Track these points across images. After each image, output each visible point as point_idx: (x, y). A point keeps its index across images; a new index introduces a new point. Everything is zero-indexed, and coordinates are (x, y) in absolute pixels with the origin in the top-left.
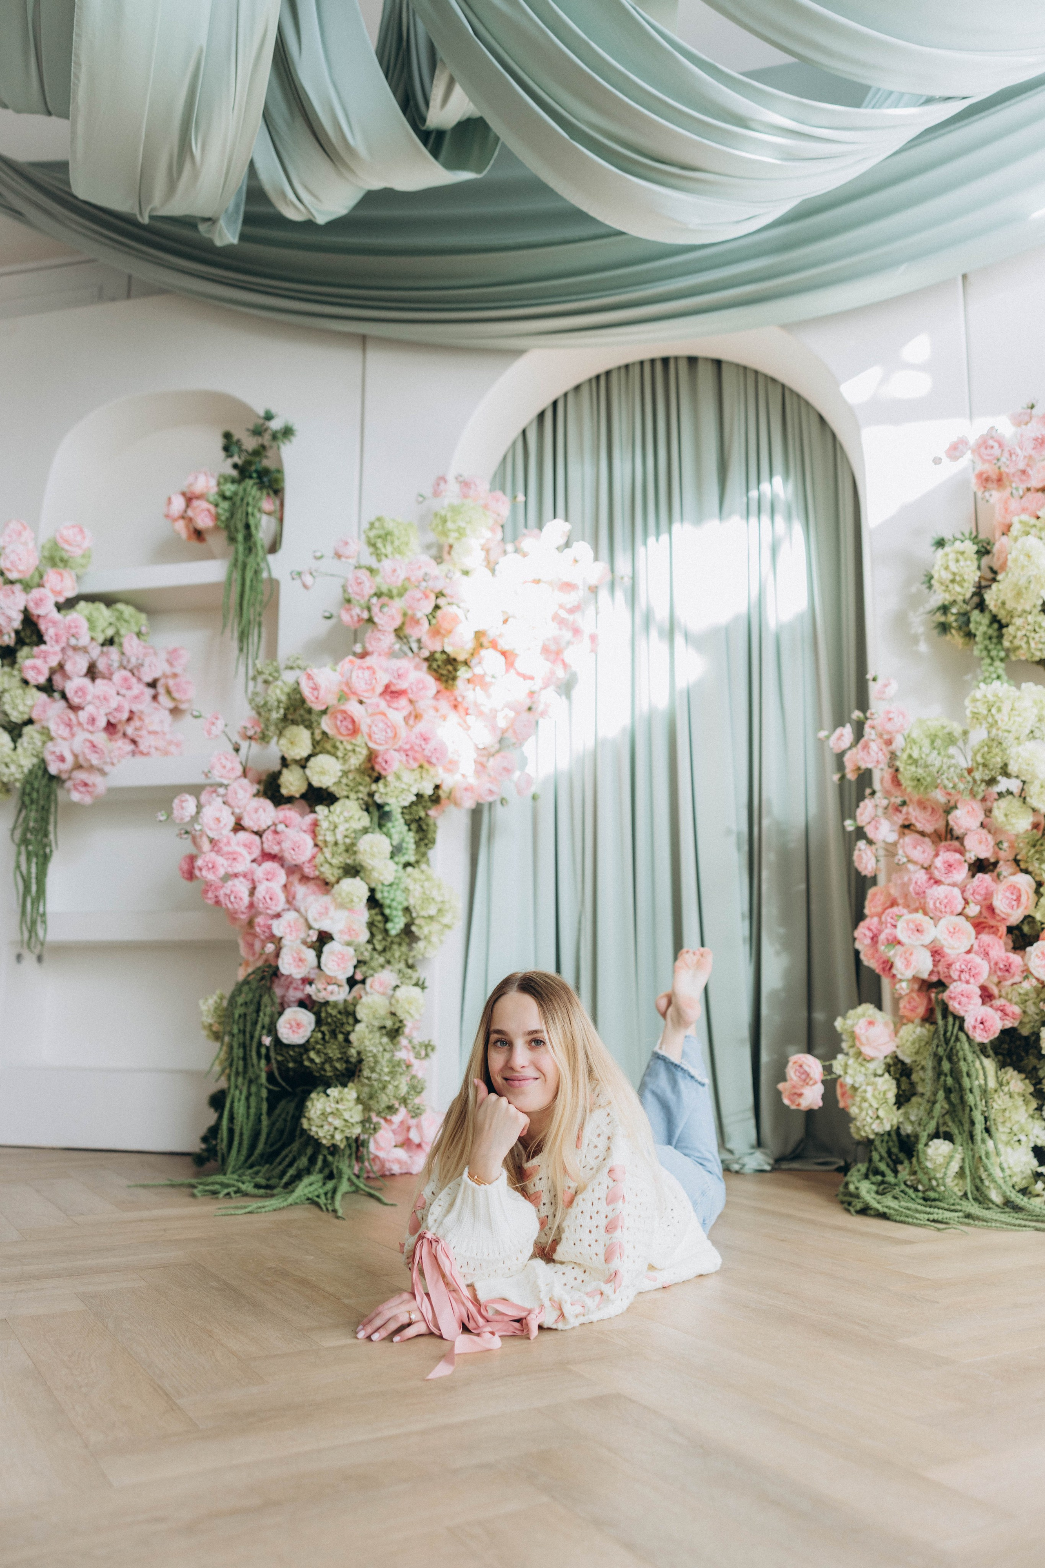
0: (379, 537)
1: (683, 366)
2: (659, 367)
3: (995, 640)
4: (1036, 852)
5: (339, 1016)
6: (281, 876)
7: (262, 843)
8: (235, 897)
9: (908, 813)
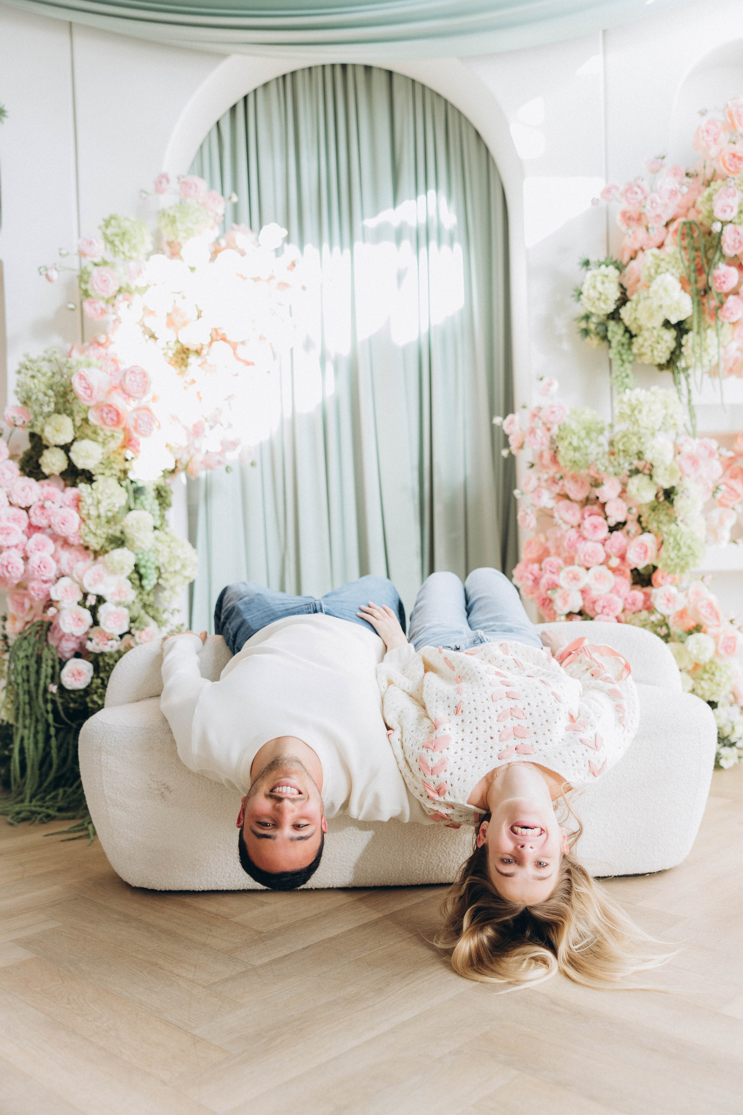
0: (117, 235)
1: (360, 73)
6: (51, 546)
7: (29, 517)
8: (12, 568)
9: (563, 485)
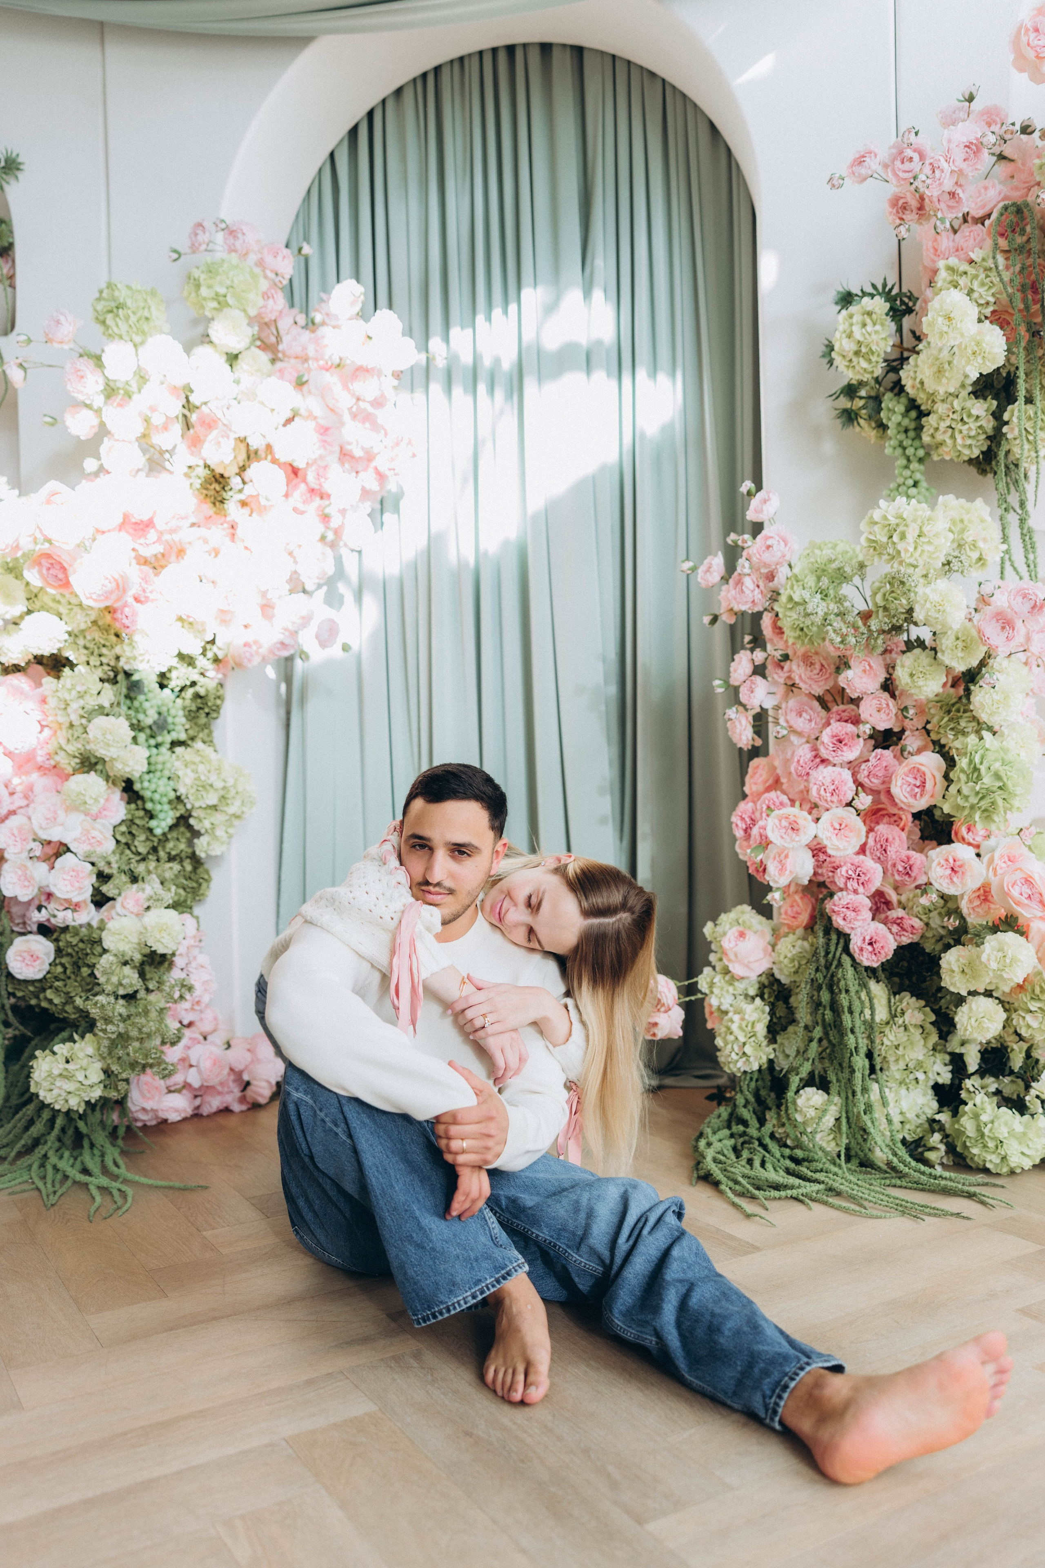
0: (110, 310)
1: (535, 58)
2: (502, 57)
3: (911, 434)
4: (950, 720)
5: (81, 945)
9: (790, 671)
